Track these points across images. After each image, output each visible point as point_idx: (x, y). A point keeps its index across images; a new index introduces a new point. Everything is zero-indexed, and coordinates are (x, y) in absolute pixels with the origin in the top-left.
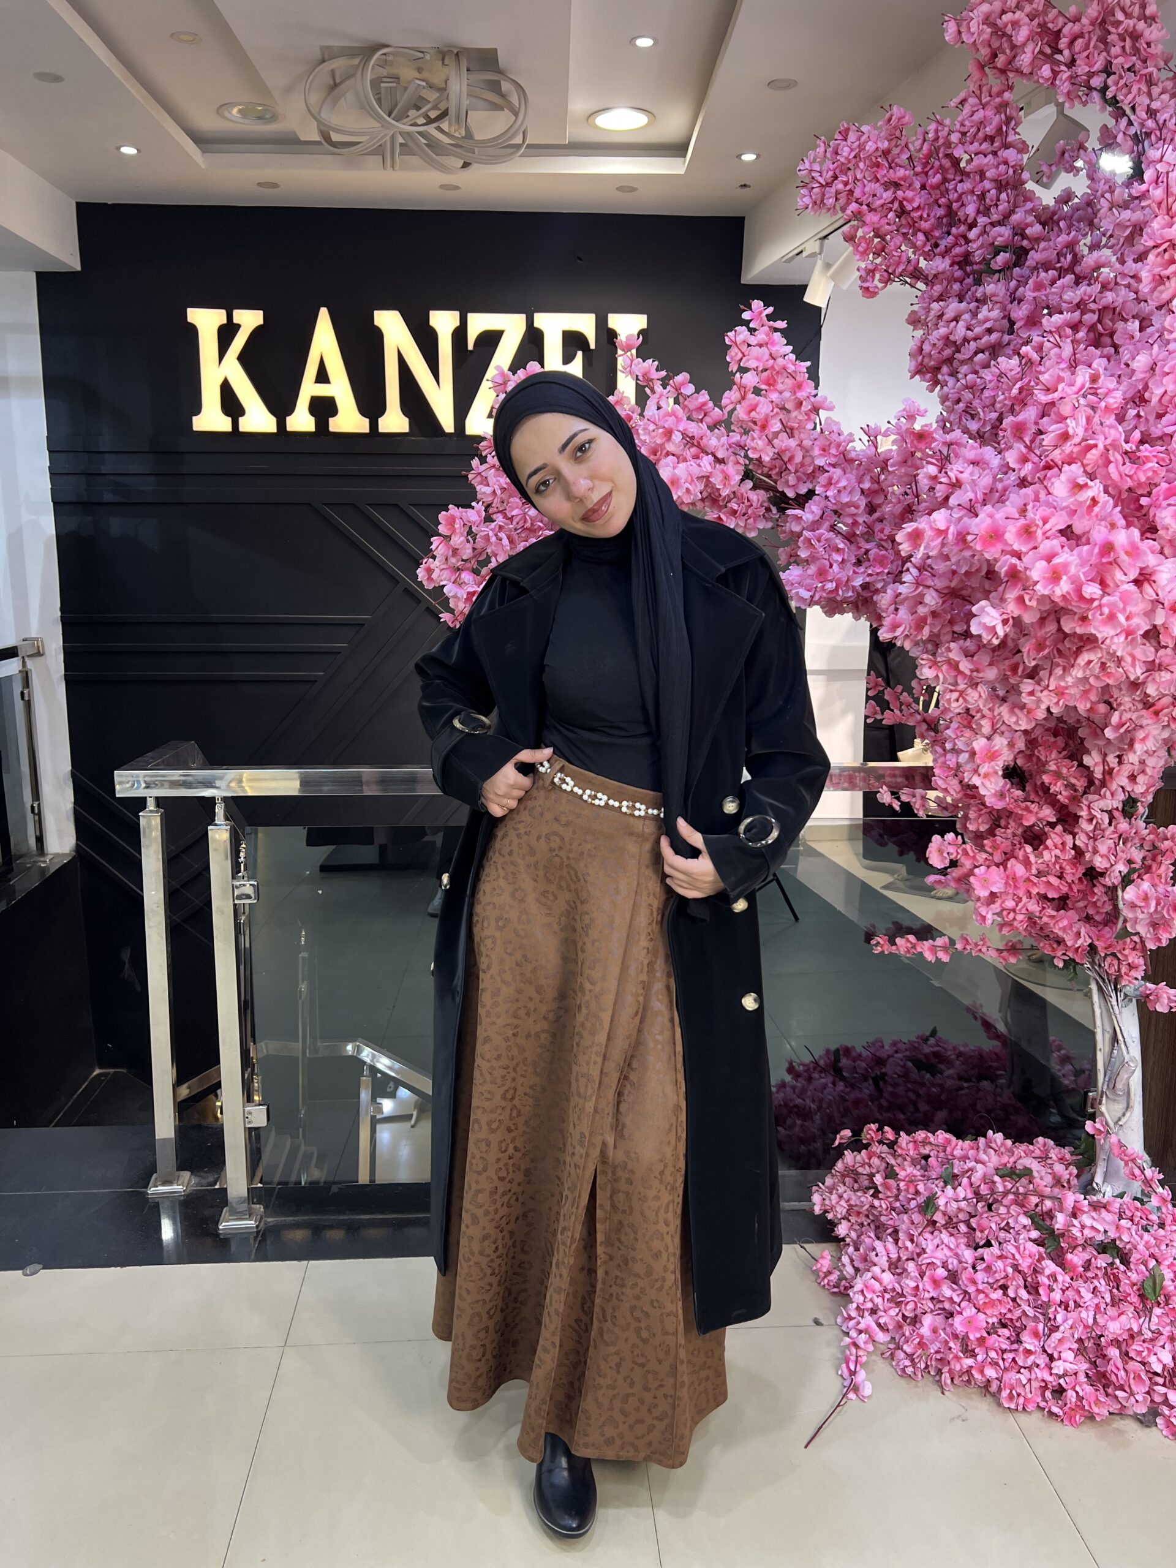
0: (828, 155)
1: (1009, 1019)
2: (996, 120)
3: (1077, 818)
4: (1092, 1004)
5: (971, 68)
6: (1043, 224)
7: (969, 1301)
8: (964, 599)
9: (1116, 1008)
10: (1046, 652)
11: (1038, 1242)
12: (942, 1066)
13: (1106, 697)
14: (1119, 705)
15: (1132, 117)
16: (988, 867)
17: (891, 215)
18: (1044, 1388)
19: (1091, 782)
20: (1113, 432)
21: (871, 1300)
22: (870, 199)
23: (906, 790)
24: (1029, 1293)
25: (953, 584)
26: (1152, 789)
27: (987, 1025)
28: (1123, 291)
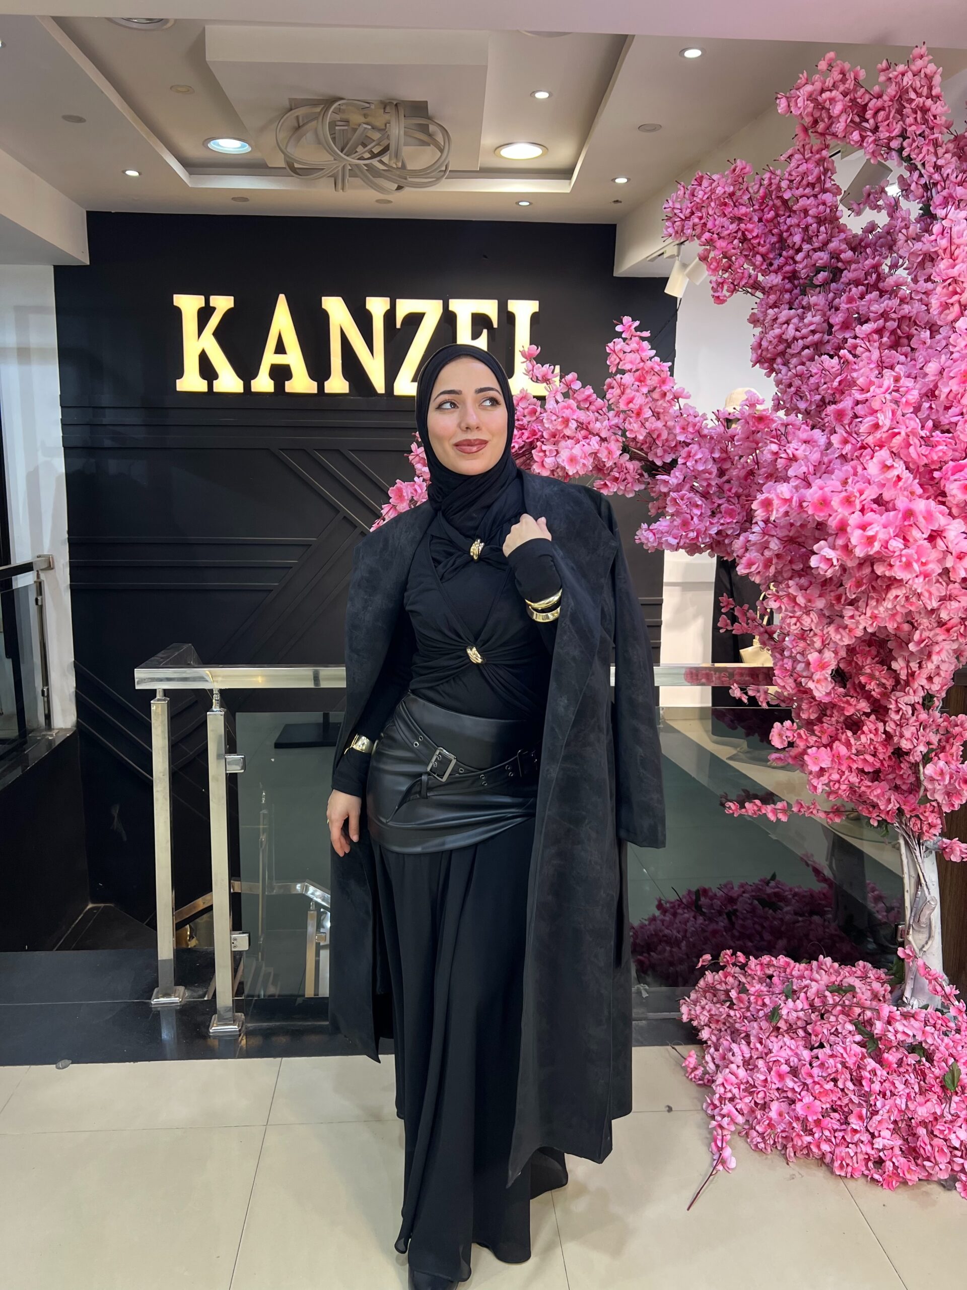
0: (687, 196)
1: (834, 865)
2: (816, 172)
3: (887, 710)
4: (901, 855)
5: (798, 130)
6: (853, 249)
7: (808, 1090)
8: (799, 544)
9: (919, 858)
10: (863, 588)
11: (861, 1044)
12: (781, 904)
13: (909, 619)
14: (920, 624)
15: (923, 171)
16: (818, 748)
17: (736, 242)
18: (868, 1159)
19: (897, 681)
20: (912, 423)
21: (730, 1091)
22: (720, 230)
23: (752, 687)
24: (854, 1084)
25: (791, 534)
26: (945, 687)
27: (817, 872)
28: (917, 305)
